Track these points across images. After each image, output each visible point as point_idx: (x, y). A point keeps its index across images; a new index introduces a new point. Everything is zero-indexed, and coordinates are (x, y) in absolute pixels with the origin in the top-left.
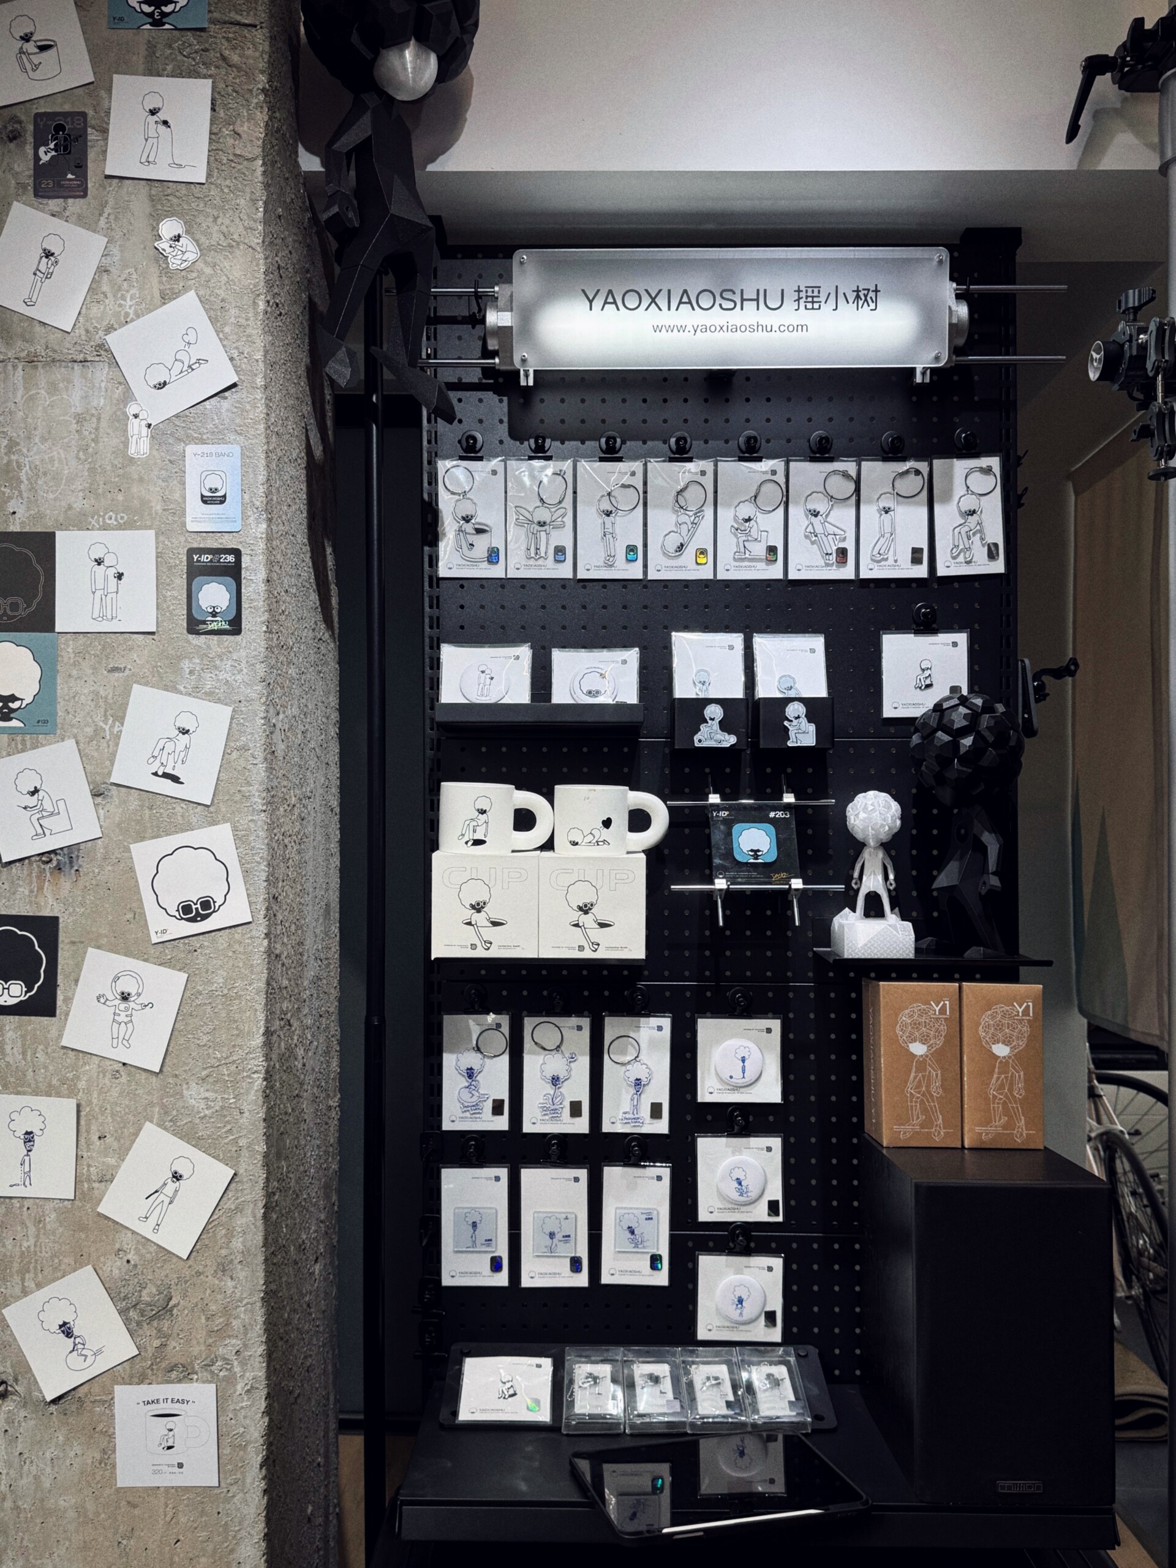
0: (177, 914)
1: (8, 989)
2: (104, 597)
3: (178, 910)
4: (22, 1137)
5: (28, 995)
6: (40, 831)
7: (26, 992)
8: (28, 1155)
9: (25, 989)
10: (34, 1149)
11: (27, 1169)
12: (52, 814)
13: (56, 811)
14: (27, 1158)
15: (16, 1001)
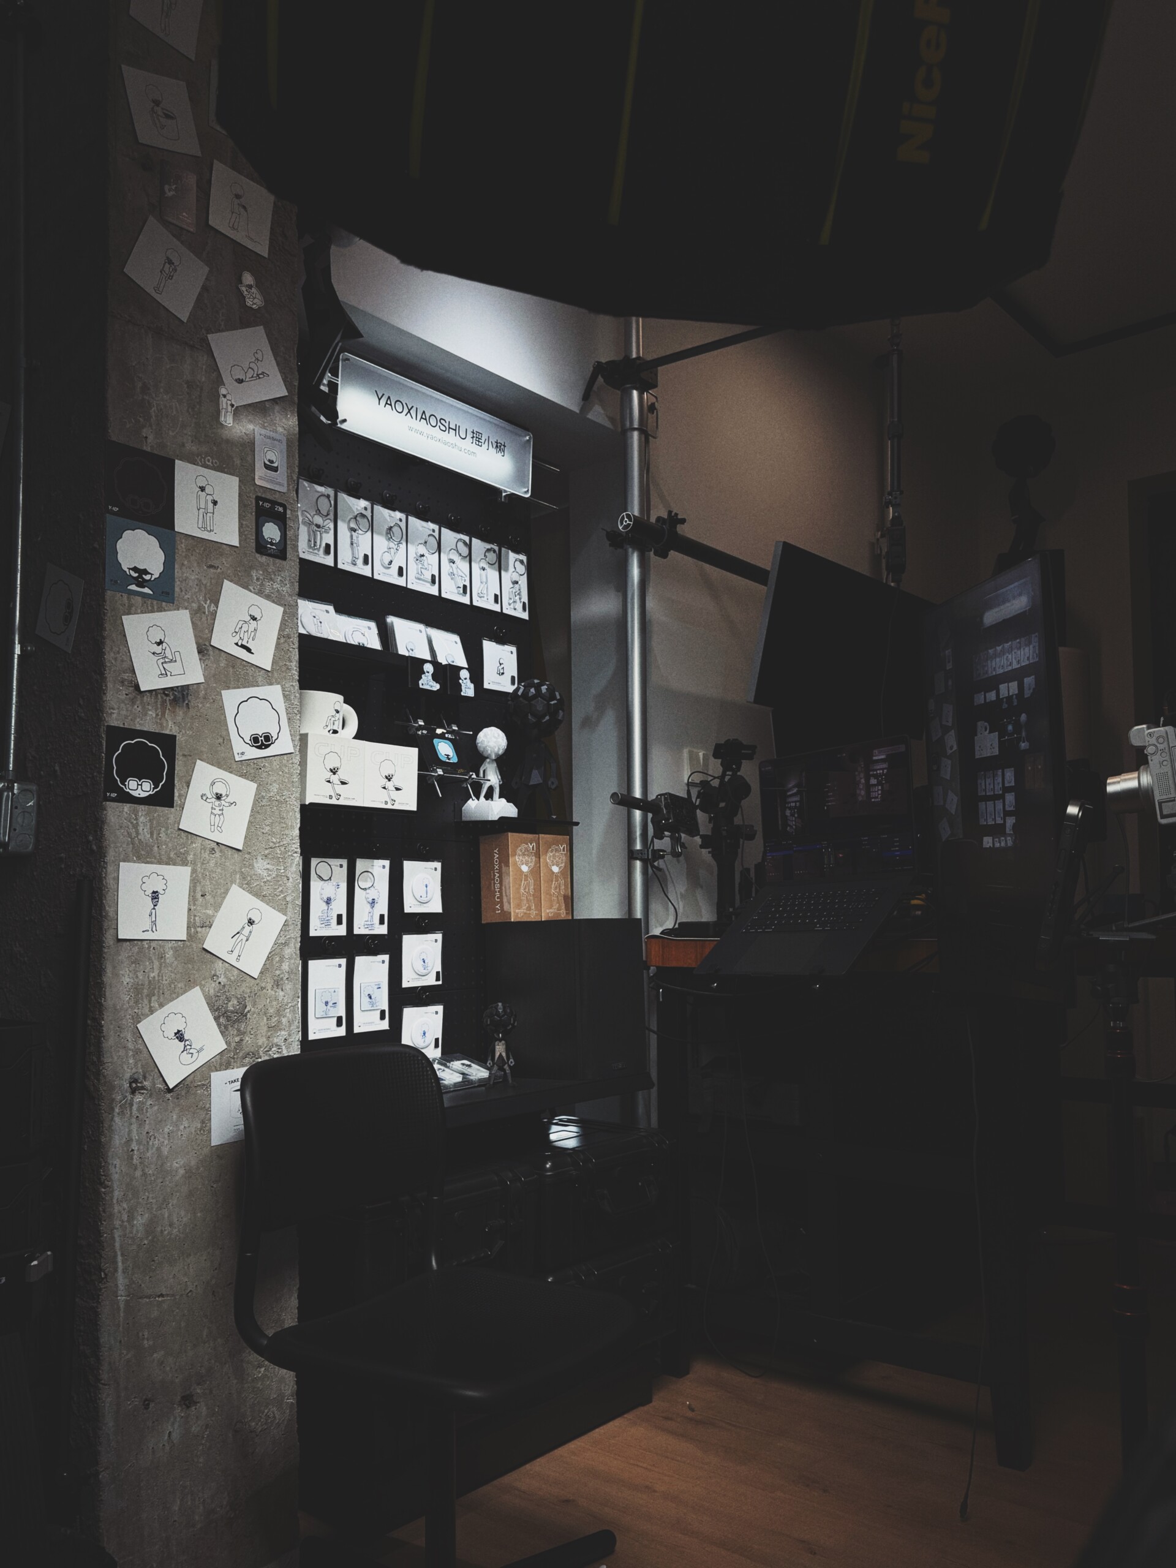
0: (250, 742)
1: (141, 785)
2: (205, 514)
3: (250, 740)
4: (150, 895)
5: (155, 790)
6: (163, 672)
7: (154, 789)
8: (154, 909)
9: (152, 786)
10: (159, 904)
11: (154, 919)
12: (171, 661)
13: (174, 659)
14: (153, 911)
15: (147, 794)
